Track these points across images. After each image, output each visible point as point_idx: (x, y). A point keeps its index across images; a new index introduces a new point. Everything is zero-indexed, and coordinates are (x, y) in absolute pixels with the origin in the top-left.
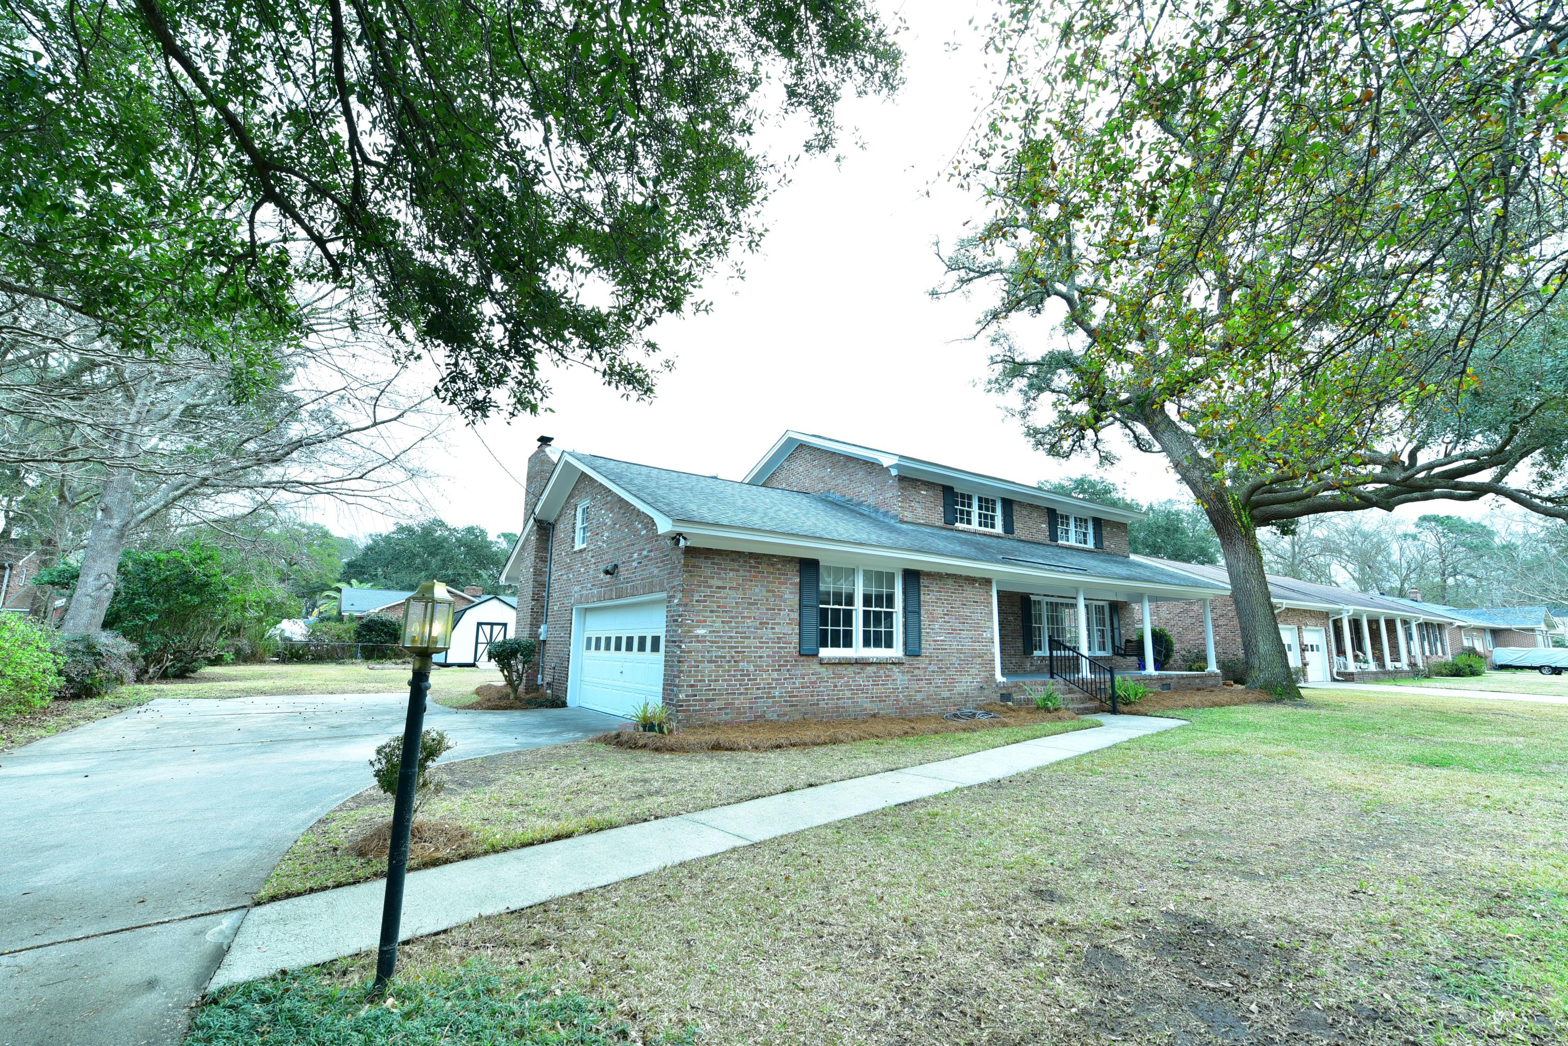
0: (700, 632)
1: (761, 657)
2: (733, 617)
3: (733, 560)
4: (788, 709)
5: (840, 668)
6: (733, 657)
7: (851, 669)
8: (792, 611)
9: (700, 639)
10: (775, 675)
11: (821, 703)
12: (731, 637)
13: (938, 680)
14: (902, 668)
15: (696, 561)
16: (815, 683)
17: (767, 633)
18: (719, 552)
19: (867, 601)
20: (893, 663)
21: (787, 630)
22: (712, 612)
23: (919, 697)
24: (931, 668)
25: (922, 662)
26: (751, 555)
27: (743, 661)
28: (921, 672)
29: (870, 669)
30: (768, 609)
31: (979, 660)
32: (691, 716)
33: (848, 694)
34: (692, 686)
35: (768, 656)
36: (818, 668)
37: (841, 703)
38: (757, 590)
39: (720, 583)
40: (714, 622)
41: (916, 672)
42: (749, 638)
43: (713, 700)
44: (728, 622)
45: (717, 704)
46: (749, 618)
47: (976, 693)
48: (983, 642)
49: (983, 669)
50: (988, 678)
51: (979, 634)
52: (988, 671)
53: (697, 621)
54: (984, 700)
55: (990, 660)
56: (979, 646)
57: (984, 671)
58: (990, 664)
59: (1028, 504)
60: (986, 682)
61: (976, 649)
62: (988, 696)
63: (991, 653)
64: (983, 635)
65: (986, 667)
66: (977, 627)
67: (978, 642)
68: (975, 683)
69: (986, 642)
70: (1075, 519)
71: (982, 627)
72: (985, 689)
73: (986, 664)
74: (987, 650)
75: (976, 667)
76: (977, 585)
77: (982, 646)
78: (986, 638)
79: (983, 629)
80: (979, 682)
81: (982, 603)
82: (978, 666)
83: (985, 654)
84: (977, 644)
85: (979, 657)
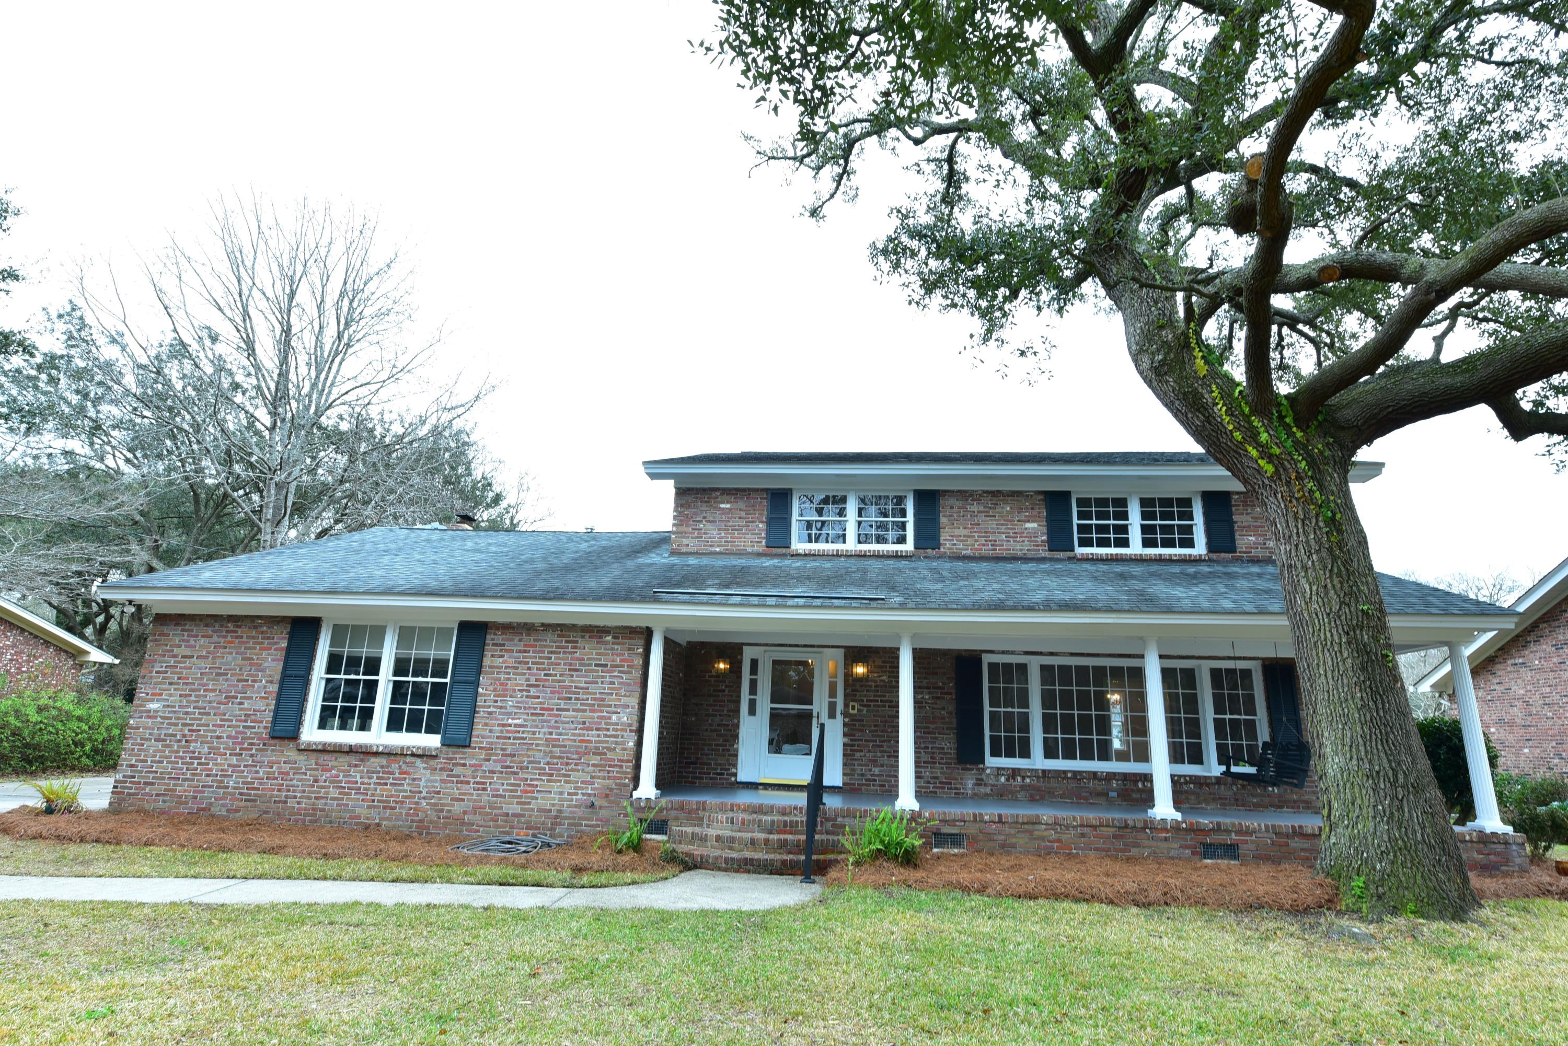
0: (153, 706)
1: (219, 737)
2: (193, 690)
3: (207, 625)
4: (243, 804)
5: (326, 756)
6: (184, 736)
7: (343, 760)
8: (271, 682)
9: (151, 715)
10: (234, 760)
11: (291, 803)
12: (187, 713)
13: (502, 785)
14: (433, 762)
15: (165, 630)
16: (287, 773)
17: (233, 709)
18: (192, 618)
19: (400, 667)
20: (413, 755)
21: (261, 705)
22: (170, 684)
23: (457, 808)
24: (487, 766)
25: (471, 757)
26: (231, 618)
27: (196, 741)
28: (469, 772)
29: (375, 762)
30: (239, 681)
31: (596, 760)
32: (124, 800)
33: (334, 793)
34: (132, 766)
35: (229, 737)
36: (292, 754)
37: (320, 804)
38: (230, 658)
39: (188, 652)
40: (171, 695)
41: (458, 770)
42: (209, 714)
43: (152, 784)
44: (186, 696)
45: (155, 789)
46: (214, 690)
47: (580, 812)
48: (608, 730)
49: (602, 774)
50: (611, 790)
51: (601, 718)
52: (615, 778)
53: (153, 694)
54: (598, 826)
55: (622, 761)
56: (599, 736)
57: (604, 778)
58: (621, 767)
59: (984, 492)
60: (607, 796)
61: (589, 741)
62: (607, 820)
63: (624, 749)
64: (610, 718)
65: (609, 772)
66: (599, 705)
67: (598, 729)
68: (580, 796)
69: (617, 730)
70: (1144, 502)
71: (610, 706)
72: (601, 807)
73: (610, 766)
74: (616, 743)
75: (587, 769)
76: (609, 638)
77: (606, 736)
78: (617, 724)
79: (613, 709)
80: (589, 795)
81: (617, 666)
82: (591, 768)
83: (609, 749)
84: (594, 732)
85: (594, 754)
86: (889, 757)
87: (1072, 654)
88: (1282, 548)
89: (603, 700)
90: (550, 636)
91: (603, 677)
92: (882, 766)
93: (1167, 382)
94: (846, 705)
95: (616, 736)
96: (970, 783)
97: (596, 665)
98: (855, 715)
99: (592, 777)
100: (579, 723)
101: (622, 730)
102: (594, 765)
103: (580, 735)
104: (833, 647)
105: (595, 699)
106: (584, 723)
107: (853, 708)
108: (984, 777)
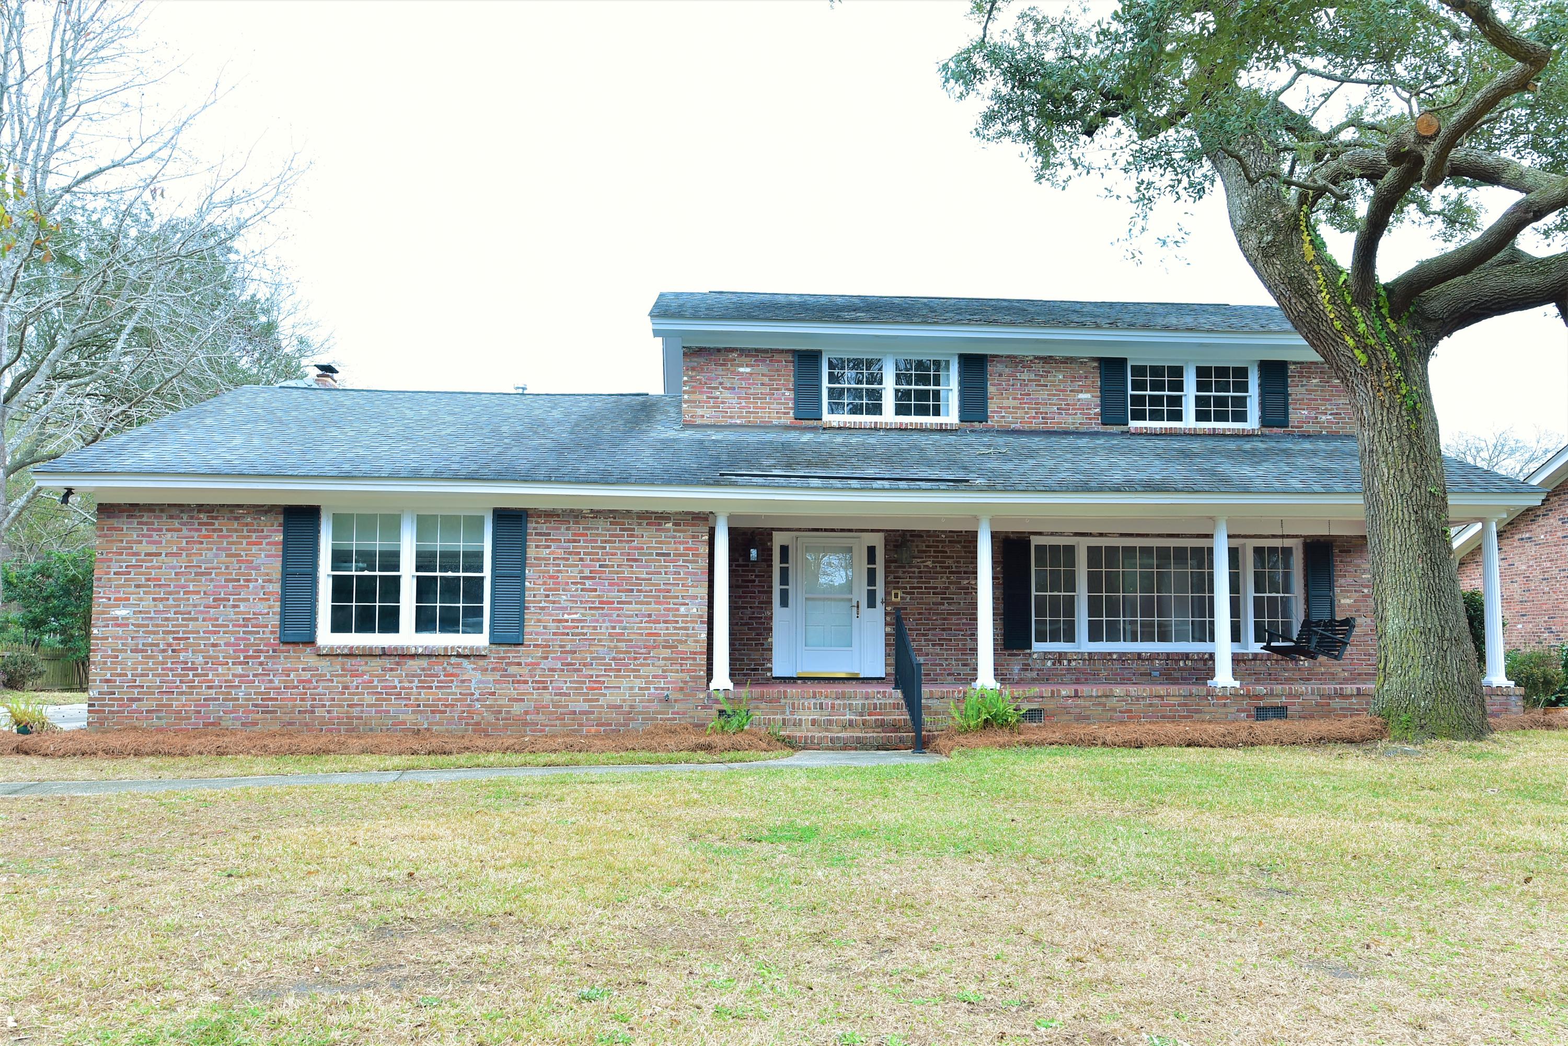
0: (121, 612)
1: (214, 645)
2: (170, 593)
3: (171, 517)
4: (260, 715)
5: (354, 661)
6: (169, 645)
7: (376, 663)
8: (270, 581)
9: (119, 623)
10: (239, 670)
11: (319, 712)
12: (167, 619)
13: (564, 683)
14: (481, 663)
15: (115, 522)
16: (310, 681)
17: (225, 613)
18: (150, 508)
19: (424, 561)
20: (459, 655)
21: (262, 607)
22: (137, 586)
23: (517, 709)
24: (545, 664)
25: (526, 655)
26: (201, 508)
27: (186, 650)
28: (525, 671)
29: (414, 665)
30: (226, 580)
31: (667, 653)
32: (107, 718)
33: (369, 699)
34: (107, 681)
35: (227, 644)
36: (313, 661)
37: (355, 711)
38: (210, 554)
39: (153, 549)
40: (141, 599)
41: (512, 670)
42: (197, 619)
43: (140, 700)
44: (162, 599)
45: (145, 705)
46: (198, 593)
47: (655, 706)
48: (677, 622)
49: (675, 667)
50: (686, 682)
51: (668, 610)
52: (689, 671)
53: (116, 599)
54: (675, 719)
55: (695, 653)
56: (667, 629)
57: (677, 671)
58: (695, 659)
59: (1036, 358)
60: (681, 689)
61: (658, 635)
62: (684, 713)
63: (697, 641)
64: (678, 610)
65: (681, 665)
66: (664, 597)
67: (665, 622)
68: (652, 691)
69: (686, 622)
70: (1202, 372)
71: (677, 597)
72: (676, 701)
73: (682, 659)
74: (687, 635)
75: (657, 663)
76: (669, 525)
77: (675, 628)
78: (686, 616)
79: (680, 600)
80: (663, 689)
81: (681, 555)
82: (662, 662)
83: (680, 641)
84: (662, 625)
85: (664, 647)
86: (934, 645)
87: (1122, 535)
88: (1366, 434)
89: (669, 591)
90: (601, 523)
91: (666, 567)
92: (927, 655)
93: (1273, 264)
94: (887, 593)
95: (686, 629)
96: (1016, 669)
97: (658, 554)
98: (898, 603)
99: (664, 671)
100: (644, 616)
101: (692, 622)
102: (664, 659)
103: (646, 628)
104: (873, 531)
105: (660, 591)
106: (650, 615)
107: (896, 596)
108: (1030, 661)
